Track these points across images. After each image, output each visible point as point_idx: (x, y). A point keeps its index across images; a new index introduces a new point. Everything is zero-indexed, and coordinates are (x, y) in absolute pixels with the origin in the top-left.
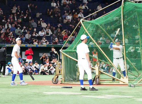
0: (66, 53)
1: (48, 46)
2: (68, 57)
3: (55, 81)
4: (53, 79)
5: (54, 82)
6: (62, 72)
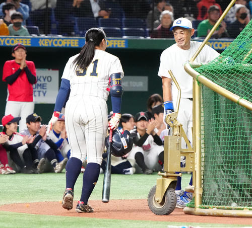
0: (214, 79)
1: (131, 47)
2: (223, 95)
3: (162, 204)
4: (152, 192)
5: (157, 206)
6: (193, 163)
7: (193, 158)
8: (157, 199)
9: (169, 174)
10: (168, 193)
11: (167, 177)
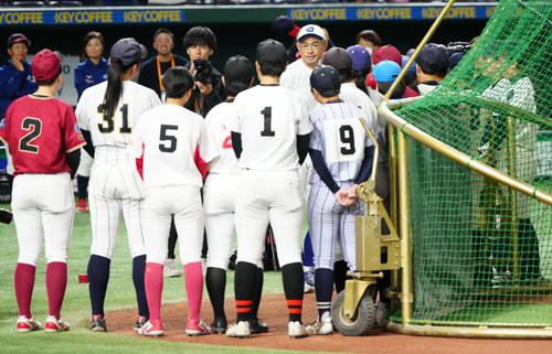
5: (347, 323)
6: (399, 257)
7: (399, 248)
8: (346, 312)
9: (364, 275)
10: (364, 303)
11: (362, 279)
